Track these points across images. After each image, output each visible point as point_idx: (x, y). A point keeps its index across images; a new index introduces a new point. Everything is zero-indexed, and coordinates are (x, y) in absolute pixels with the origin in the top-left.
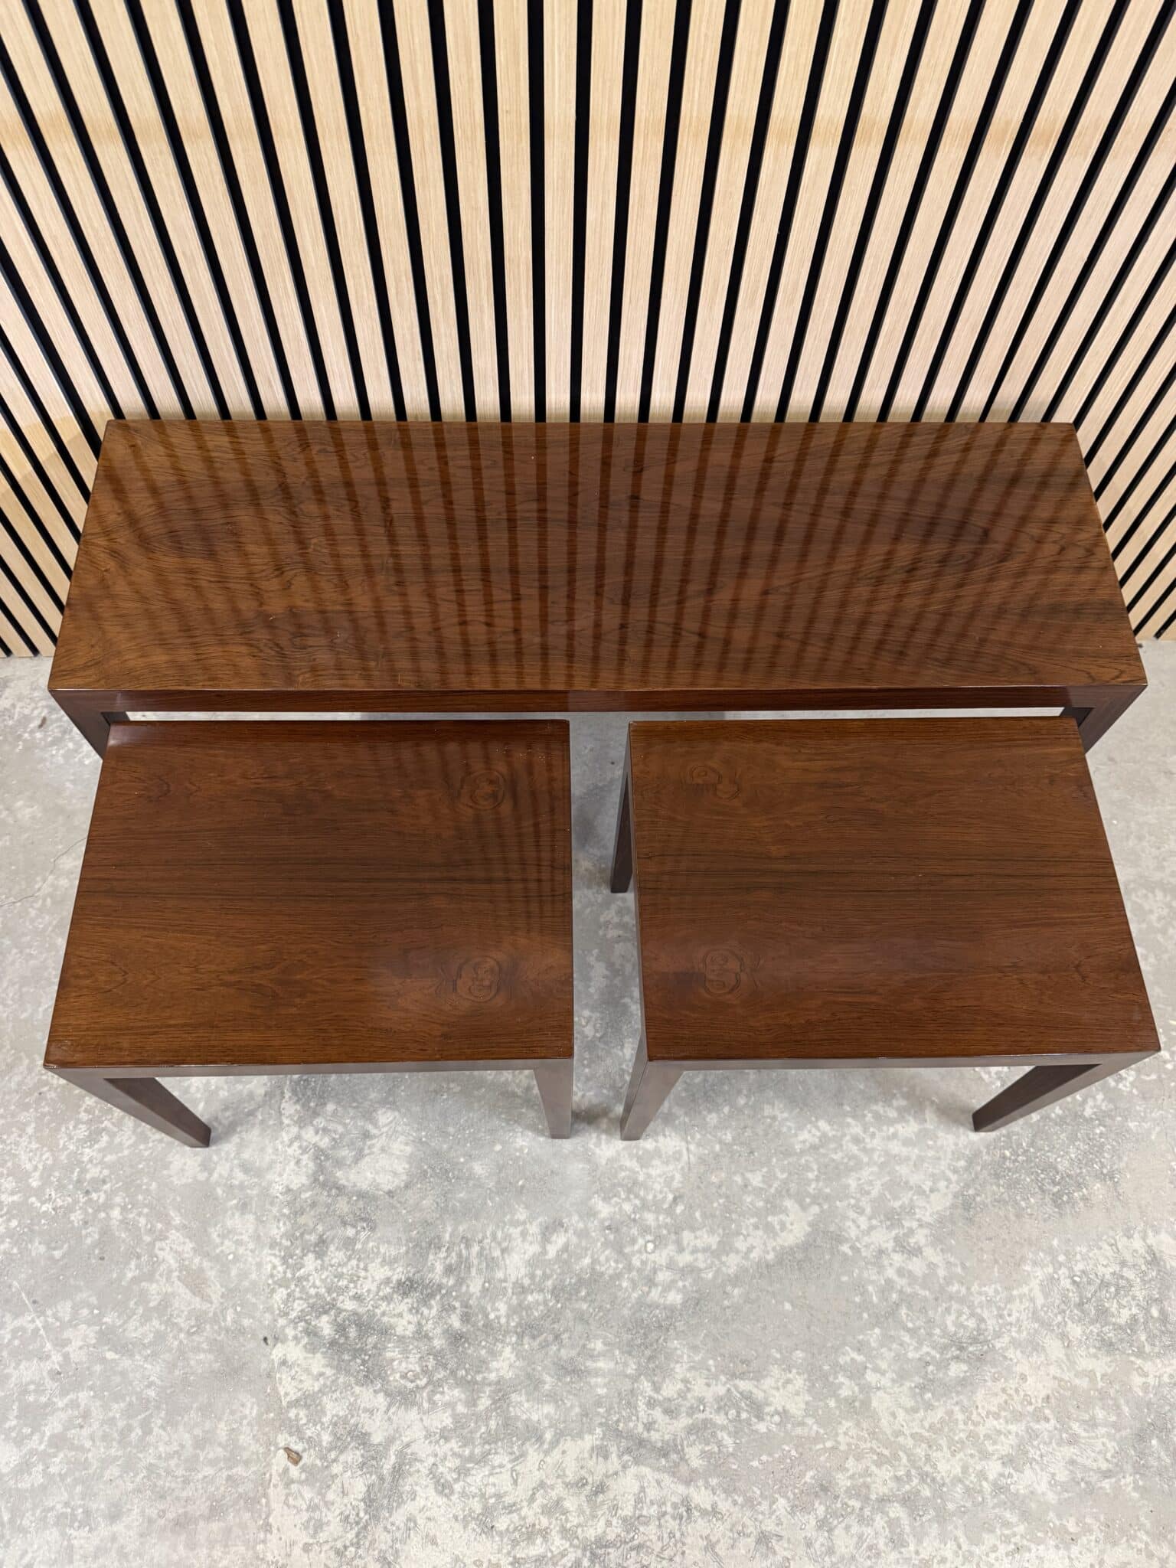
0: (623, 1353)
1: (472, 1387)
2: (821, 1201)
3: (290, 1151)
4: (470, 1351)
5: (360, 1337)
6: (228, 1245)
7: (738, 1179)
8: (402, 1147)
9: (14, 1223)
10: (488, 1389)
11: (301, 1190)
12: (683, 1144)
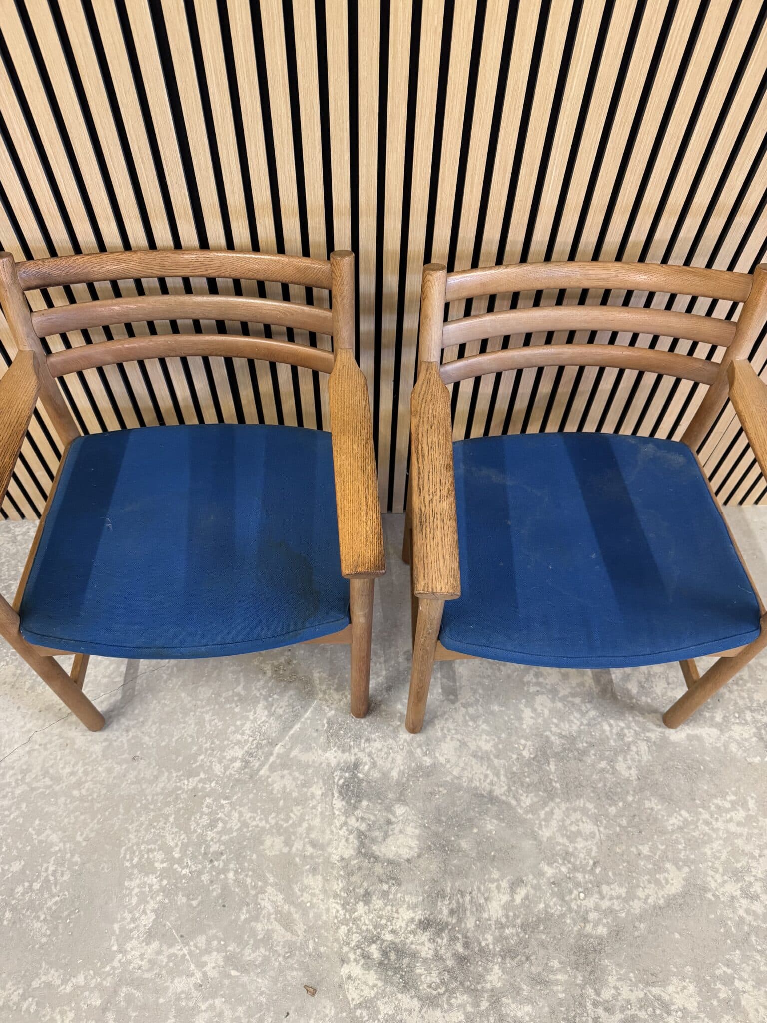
0: (572, 969)
1: (476, 994)
2: (689, 864)
3: (341, 833)
4: (471, 968)
5: (398, 959)
6: (306, 897)
7: (633, 849)
8: (414, 830)
9: (165, 882)
10: (486, 995)
11: (350, 859)
12: (595, 827)
